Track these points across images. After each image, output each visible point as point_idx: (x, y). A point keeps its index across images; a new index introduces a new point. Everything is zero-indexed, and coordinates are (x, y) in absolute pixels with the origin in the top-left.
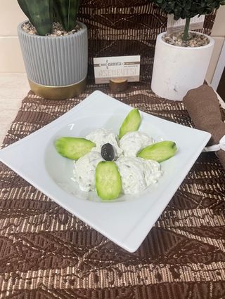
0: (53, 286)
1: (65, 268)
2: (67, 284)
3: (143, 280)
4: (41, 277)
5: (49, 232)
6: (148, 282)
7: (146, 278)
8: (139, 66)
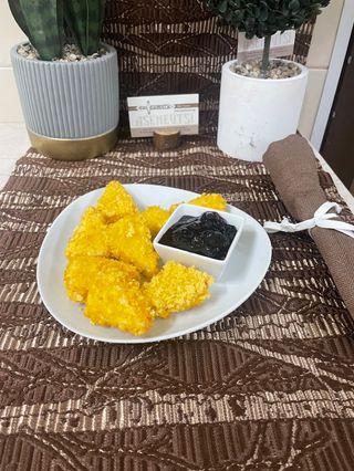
0: (43, 428)
1: (65, 401)
2: (66, 425)
3: (186, 417)
4: (26, 416)
5: (44, 349)
6: (194, 420)
7: (192, 414)
8: (197, 109)
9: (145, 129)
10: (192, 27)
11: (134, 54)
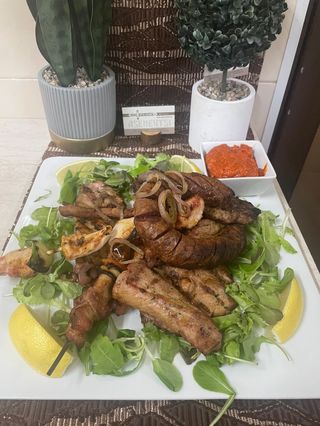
8: (173, 116)
9: (135, 130)
10: (171, 54)
11: (128, 71)
